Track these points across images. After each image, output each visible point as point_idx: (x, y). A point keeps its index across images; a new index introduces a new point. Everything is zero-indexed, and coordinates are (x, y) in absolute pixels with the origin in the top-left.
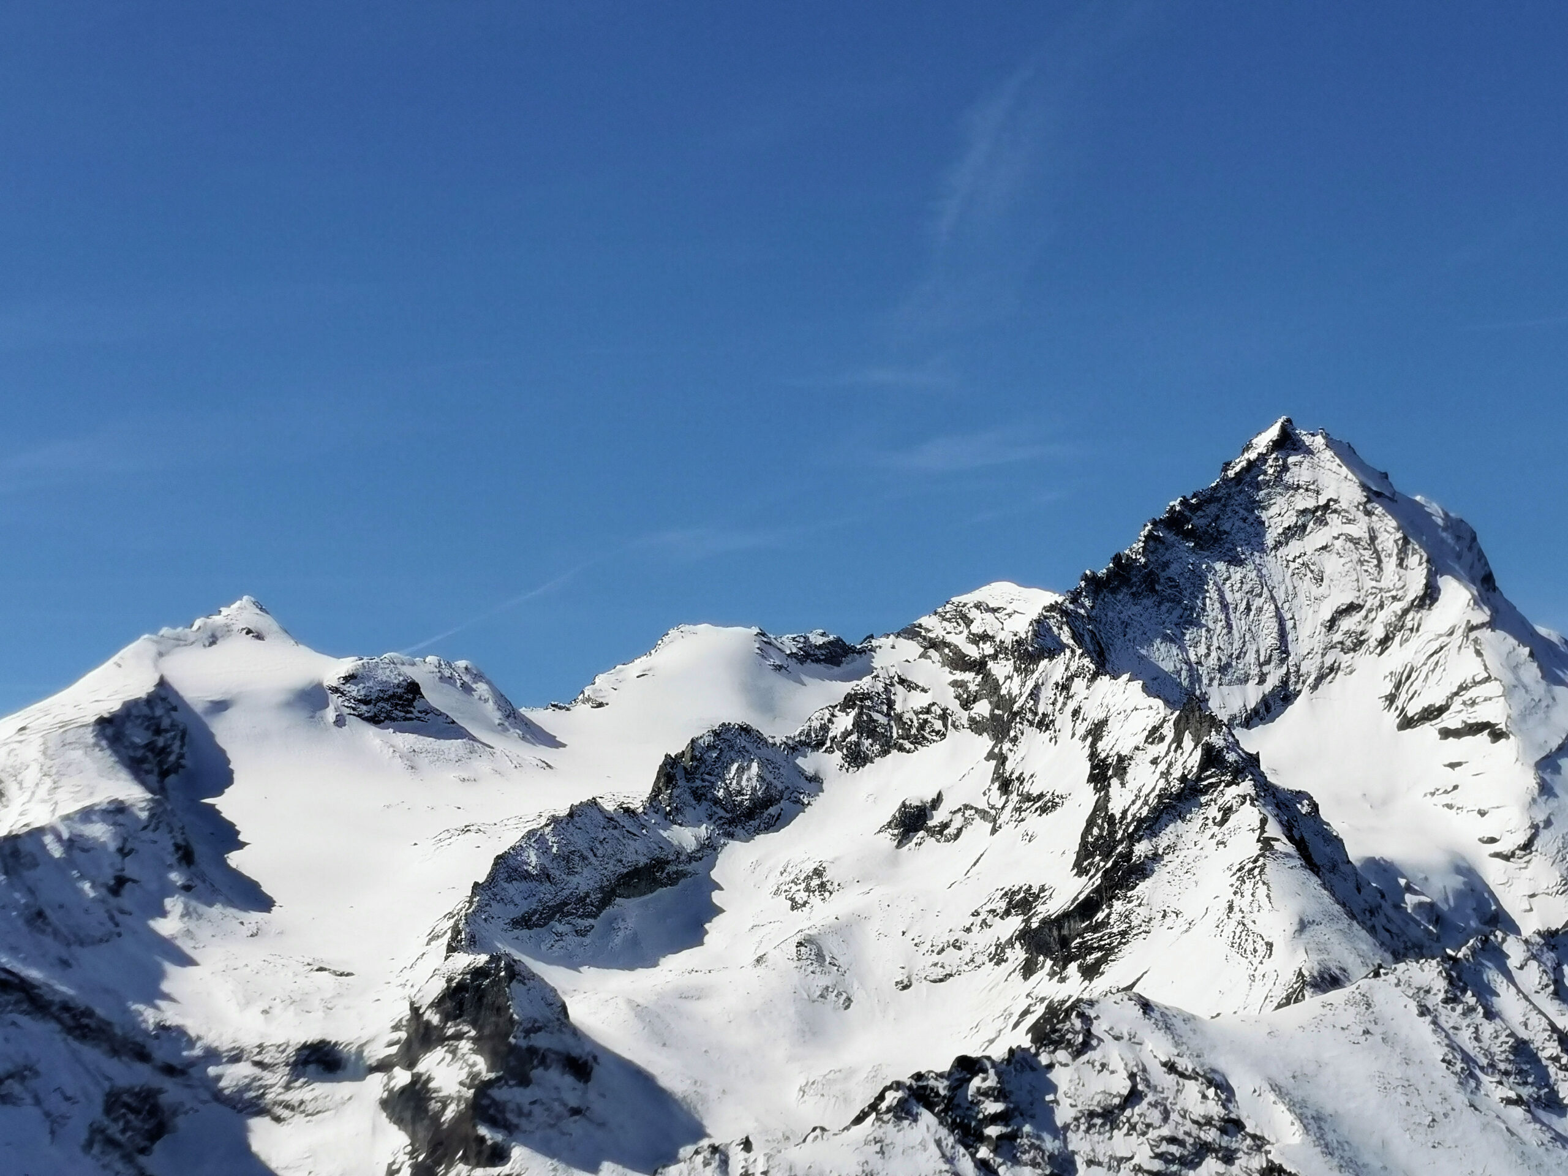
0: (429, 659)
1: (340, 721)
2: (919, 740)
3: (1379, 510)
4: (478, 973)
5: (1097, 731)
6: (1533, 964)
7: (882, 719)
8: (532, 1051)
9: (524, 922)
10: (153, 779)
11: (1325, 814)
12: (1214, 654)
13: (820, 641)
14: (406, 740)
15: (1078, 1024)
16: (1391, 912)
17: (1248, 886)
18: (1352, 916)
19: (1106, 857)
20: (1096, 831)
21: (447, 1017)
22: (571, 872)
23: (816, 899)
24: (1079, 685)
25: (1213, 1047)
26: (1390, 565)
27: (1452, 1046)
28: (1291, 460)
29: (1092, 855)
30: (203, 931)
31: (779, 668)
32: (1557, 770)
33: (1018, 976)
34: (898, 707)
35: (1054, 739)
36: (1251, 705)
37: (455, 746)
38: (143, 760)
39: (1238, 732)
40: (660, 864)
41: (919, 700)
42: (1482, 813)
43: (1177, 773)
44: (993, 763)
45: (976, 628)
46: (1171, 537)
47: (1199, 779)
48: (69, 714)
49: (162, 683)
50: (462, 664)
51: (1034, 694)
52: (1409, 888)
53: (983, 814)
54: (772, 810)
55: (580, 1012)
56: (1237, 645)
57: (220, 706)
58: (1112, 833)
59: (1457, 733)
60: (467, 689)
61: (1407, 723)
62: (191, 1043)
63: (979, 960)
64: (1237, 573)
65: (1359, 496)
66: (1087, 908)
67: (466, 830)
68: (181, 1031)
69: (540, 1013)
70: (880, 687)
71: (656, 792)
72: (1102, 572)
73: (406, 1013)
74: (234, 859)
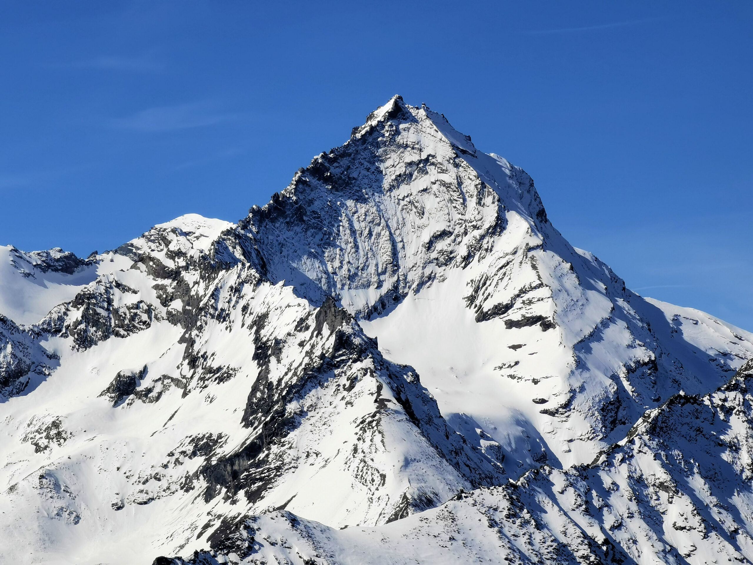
2: (131, 329)
3: (465, 163)
5: (260, 322)
6: (571, 490)
7: (104, 313)
11: (424, 382)
12: (345, 267)
13: (58, 256)
15: (245, 534)
16: (470, 453)
17: (369, 434)
18: (442, 455)
19: (266, 413)
20: (259, 395)
23: (54, 445)
24: (247, 289)
25: (342, 550)
26: (472, 203)
27: (513, 549)
28: (402, 126)
29: (255, 412)
31: (27, 275)
32: (589, 350)
33: (201, 500)
34: (116, 304)
35: (229, 328)
36: (372, 303)
39: (363, 323)
41: (131, 299)
42: (535, 382)
43: (318, 352)
44: (184, 345)
45: (173, 247)
46: (314, 181)
47: (334, 357)
51: (215, 295)
52: (483, 436)
53: (177, 382)
54: (22, 379)
56: (362, 260)
58: (271, 396)
59: (517, 324)
61: (483, 317)
63: (173, 488)
64: (362, 209)
65: (450, 153)
66: (252, 450)
70: (102, 289)
72: (265, 207)
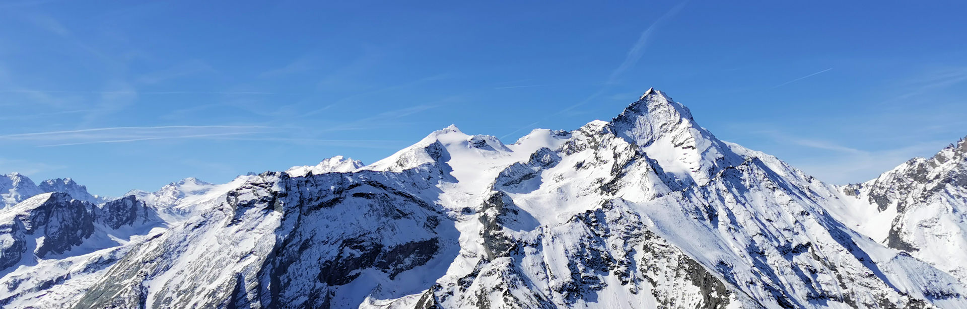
0: (488, 135)
1: (470, 147)
2: (580, 150)
3: (670, 105)
4: (496, 194)
5: (615, 148)
6: (699, 192)
7: (573, 146)
8: (507, 209)
9: (505, 185)
10: (436, 158)
11: (659, 164)
12: (638, 133)
13: (562, 132)
14: (483, 151)
15: (610, 204)
16: (672, 182)
17: (644, 177)
18: (665, 183)
19: (616, 172)
20: (615, 167)
21: (490, 203)
22: (514, 176)
23: (561, 180)
24: (611, 139)
25: (637, 208)
26: (673, 116)
27: (683, 208)
28: (653, 96)
29: (614, 172)
30: (445, 187)
31: (554, 137)
32: (705, 155)
33: (600, 195)
34: (576, 144)
35: (607, 150)
36: (645, 143)
37: (492, 152)
38: (434, 155)
39: (643, 148)
40: (531, 174)
41: (580, 143)
42: (690, 163)
43: (630, 156)
44: (595, 154)
45: (591, 129)
46: (630, 111)
47: (635, 157)
48: (420, 146)
49: (437, 140)
50: (493, 136)
51: (603, 141)
52: (676, 178)
53: (593, 164)
54: (552, 164)
55: (515, 202)
56: (643, 131)
57: (448, 145)
58: (618, 168)
59: (685, 148)
60: (494, 141)
61: (676, 146)
62: (443, 208)
63: (592, 192)
64: (643, 118)
65: (667, 102)
66: (613, 182)
67: (494, 168)
68: (441, 205)
69: (508, 202)
70: (573, 140)
71: (530, 160)
72: (616, 118)
73: (483, 202)
74: (451, 173)
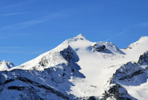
0: (107, 42)
1: (94, 51)
4: (114, 87)
8: (122, 97)
9: (121, 79)
10: (68, 60)
14: (103, 54)
21: (110, 93)
22: (127, 72)
30: (76, 81)
37: (110, 54)
38: (67, 57)
40: (140, 71)
48: (56, 51)
49: (69, 46)
50: (111, 43)
55: (129, 92)
57: (77, 49)
60: (112, 46)
62: (74, 97)
67: (112, 66)
68: (73, 95)
69: (124, 92)
71: (139, 61)
73: (104, 92)
74: (80, 71)
